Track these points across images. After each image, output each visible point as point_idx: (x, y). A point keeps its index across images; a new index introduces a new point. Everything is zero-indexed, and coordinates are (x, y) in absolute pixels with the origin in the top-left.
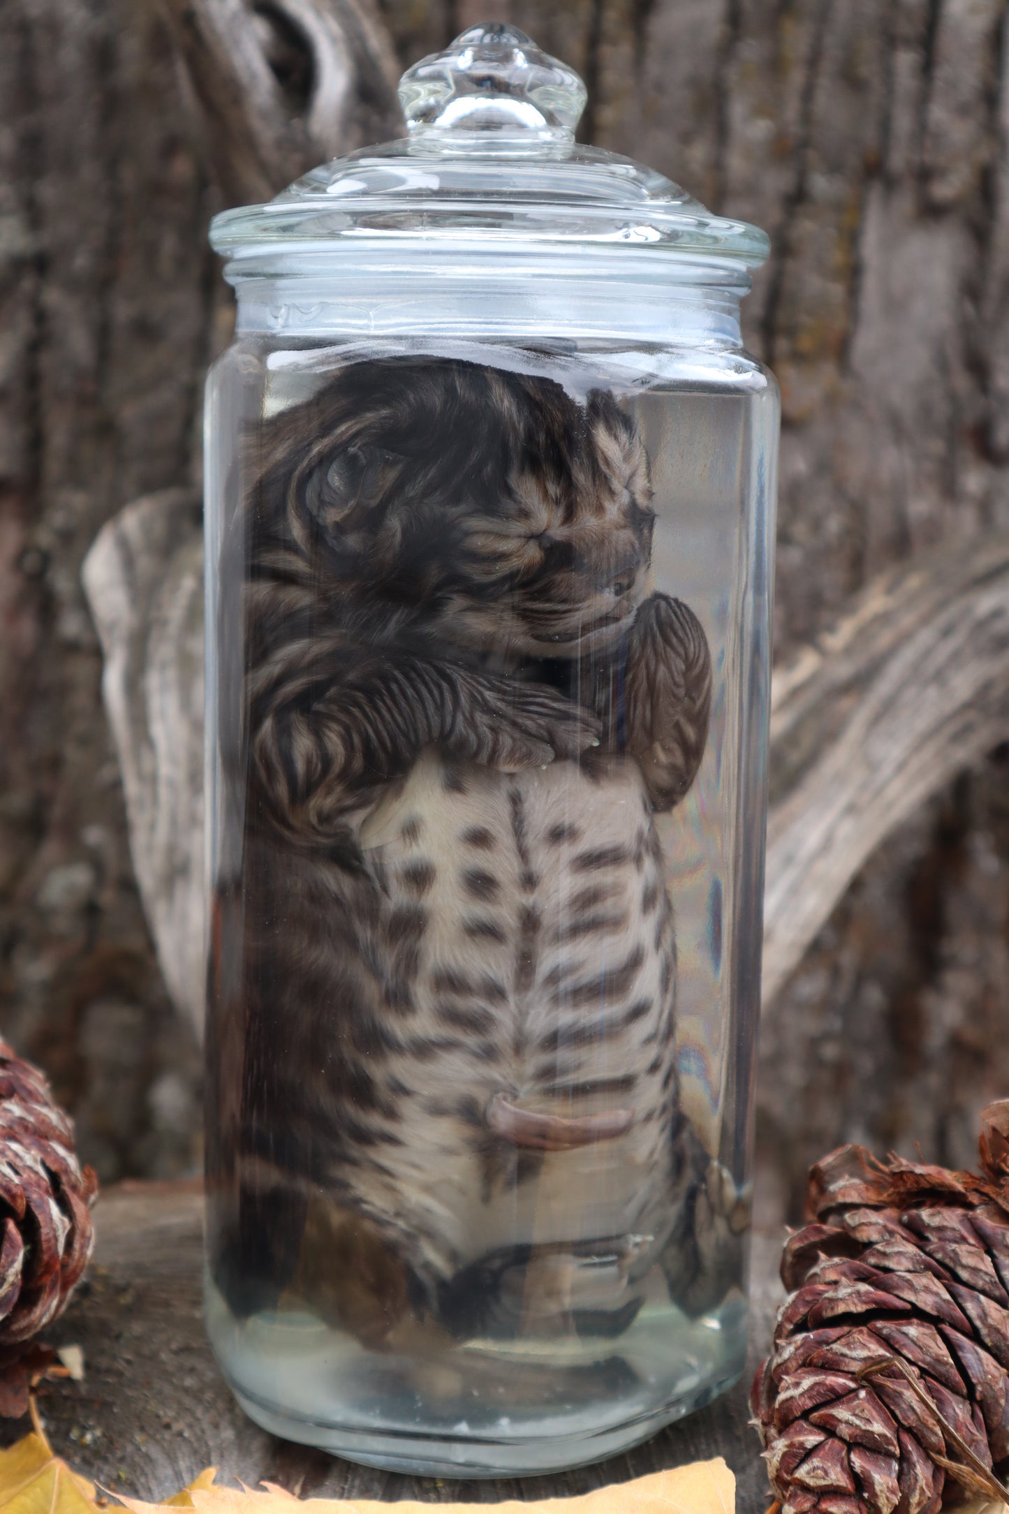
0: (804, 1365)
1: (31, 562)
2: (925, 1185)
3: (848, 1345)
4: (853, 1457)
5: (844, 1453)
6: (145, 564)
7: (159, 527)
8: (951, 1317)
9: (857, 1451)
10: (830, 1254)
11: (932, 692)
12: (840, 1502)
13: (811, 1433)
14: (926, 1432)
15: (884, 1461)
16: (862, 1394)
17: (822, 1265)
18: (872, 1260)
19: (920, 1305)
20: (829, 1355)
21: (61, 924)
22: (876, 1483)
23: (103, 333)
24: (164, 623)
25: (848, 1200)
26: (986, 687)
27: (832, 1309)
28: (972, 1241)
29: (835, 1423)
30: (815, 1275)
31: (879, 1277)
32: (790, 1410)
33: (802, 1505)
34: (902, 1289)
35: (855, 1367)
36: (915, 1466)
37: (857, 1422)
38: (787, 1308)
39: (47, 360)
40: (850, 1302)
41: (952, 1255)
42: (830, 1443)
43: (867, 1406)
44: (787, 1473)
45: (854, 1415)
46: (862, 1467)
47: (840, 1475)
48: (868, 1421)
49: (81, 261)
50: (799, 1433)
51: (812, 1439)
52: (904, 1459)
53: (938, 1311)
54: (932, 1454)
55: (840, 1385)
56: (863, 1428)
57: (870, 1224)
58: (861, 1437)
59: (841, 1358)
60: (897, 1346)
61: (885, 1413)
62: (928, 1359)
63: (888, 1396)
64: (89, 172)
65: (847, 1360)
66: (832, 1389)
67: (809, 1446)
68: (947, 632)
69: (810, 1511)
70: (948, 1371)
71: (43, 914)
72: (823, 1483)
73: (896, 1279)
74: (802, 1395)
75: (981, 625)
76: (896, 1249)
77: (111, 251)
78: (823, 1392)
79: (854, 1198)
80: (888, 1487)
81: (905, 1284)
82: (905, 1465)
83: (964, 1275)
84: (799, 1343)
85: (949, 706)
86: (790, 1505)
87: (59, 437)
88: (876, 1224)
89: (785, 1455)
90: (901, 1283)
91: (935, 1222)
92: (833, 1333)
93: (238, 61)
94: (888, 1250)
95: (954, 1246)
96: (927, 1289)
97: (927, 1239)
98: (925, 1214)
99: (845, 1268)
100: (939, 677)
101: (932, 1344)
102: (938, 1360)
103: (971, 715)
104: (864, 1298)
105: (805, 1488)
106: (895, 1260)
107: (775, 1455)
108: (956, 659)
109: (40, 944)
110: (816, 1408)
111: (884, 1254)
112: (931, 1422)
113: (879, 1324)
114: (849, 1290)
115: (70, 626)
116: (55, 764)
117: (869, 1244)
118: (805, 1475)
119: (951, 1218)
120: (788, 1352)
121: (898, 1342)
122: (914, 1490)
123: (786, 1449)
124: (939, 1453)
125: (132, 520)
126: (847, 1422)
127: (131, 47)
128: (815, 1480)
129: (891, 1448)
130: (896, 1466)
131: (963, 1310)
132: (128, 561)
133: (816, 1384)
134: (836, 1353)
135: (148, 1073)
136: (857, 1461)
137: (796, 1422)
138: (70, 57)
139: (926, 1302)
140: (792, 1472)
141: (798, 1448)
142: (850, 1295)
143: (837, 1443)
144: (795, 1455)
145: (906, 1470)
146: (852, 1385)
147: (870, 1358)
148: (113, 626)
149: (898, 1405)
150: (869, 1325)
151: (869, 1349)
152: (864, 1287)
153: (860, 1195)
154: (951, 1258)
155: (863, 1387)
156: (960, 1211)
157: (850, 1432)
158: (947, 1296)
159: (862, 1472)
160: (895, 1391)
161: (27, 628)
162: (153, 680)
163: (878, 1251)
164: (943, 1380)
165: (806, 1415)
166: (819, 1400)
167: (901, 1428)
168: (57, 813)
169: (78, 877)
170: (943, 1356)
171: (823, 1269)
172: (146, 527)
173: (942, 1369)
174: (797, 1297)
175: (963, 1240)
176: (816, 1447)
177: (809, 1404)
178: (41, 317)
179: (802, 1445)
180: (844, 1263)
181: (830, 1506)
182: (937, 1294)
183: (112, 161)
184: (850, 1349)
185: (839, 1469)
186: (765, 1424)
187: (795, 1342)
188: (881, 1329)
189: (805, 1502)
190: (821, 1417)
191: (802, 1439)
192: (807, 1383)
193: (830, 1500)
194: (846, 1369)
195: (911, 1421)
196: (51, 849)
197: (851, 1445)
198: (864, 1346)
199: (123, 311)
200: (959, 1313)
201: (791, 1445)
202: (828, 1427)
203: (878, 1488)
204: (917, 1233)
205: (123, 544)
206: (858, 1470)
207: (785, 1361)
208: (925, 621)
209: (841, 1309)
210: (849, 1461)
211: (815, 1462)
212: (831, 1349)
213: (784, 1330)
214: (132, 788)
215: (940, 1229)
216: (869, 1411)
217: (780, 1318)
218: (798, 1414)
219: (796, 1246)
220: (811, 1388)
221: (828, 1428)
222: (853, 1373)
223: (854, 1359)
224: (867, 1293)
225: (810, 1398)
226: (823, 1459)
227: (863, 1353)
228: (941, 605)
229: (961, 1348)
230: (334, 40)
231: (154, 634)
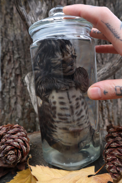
0: (109, 153)
1: (22, 80)
6: (29, 78)
7: (30, 75)
9: (118, 167)
21: (27, 107)
23: (25, 62)
24: (32, 82)
32: (108, 161)
39: (21, 65)
47: (116, 171)
49: (23, 57)
64: (23, 50)
65: (115, 154)
66: (113, 158)
67: (111, 166)
71: (26, 107)
77: (25, 56)
79: (112, 131)
84: (108, 151)
87: (22, 70)
109: (26, 109)
114: (114, 144)
115: (25, 85)
116: (25, 95)
125: (28, 74)
127: (25, 41)
132: (28, 78)
134: (113, 153)
135: (35, 118)
138: (20, 42)
146: (116, 158)
148: (28, 83)
161: (22, 85)
162: (31, 87)
168: (26, 99)
169: (28, 103)
172: (29, 75)
177: (111, 160)
178: (20, 62)
181: (115, 175)
183: (24, 49)
192: (110, 158)
194: (115, 156)
196: (26, 102)
198: (117, 153)
199: (26, 60)
202: (114, 164)
205: (28, 76)
207: (107, 153)
209: (113, 146)
214: (31, 96)
231: (31, 83)
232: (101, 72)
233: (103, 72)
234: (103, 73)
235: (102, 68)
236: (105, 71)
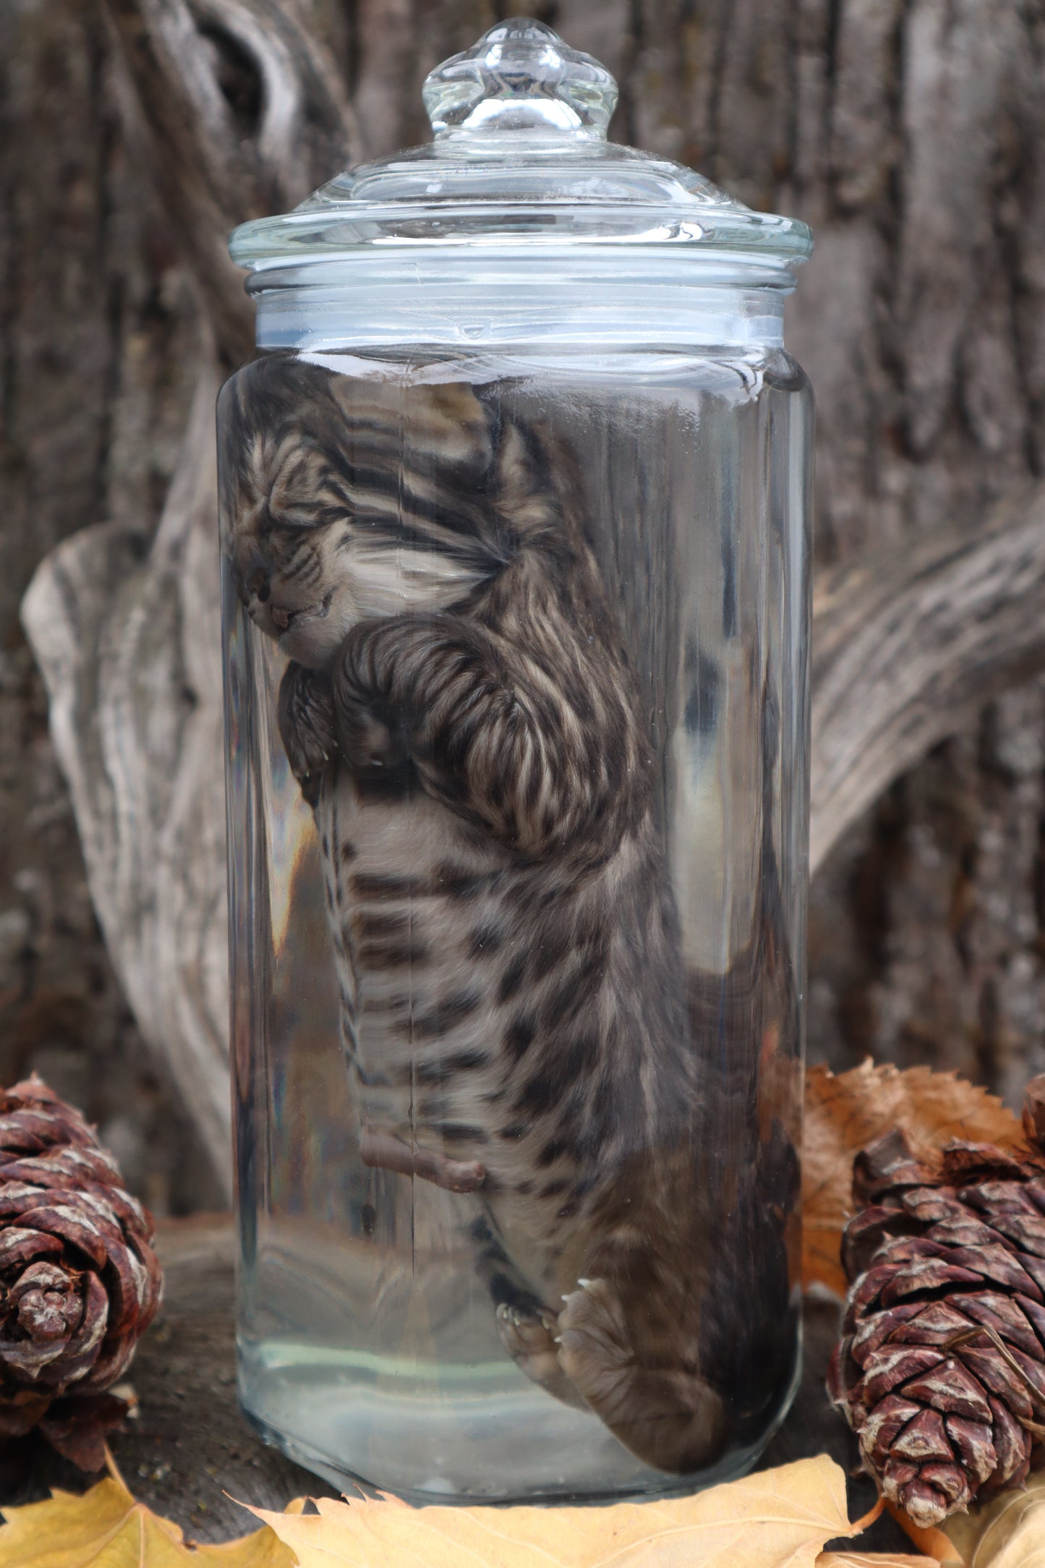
0: (885, 1342)
2: (978, 1161)
3: (931, 1319)
4: (950, 1426)
5: (940, 1423)
6: (88, 599)
7: (99, 561)
8: (1023, 1286)
9: (953, 1420)
10: (896, 1234)
11: (882, 688)
12: (942, 1471)
13: (905, 1406)
14: (1015, 1397)
15: (978, 1428)
16: (951, 1365)
17: (889, 1245)
18: (938, 1237)
19: (993, 1276)
20: (913, 1330)
22: (975, 1449)
23: (8, 368)
24: (113, 657)
25: (905, 1181)
26: (934, 679)
27: (907, 1286)
28: (1032, 1211)
29: (929, 1394)
30: (882, 1255)
31: (950, 1252)
32: (880, 1386)
33: (904, 1475)
34: (973, 1262)
35: (940, 1339)
36: (1007, 1430)
37: (951, 1391)
38: (858, 1290)
40: (925, 1278)
41: (1016, 1226)
42: (926, 1414)
43: (959, 1375)
44: (884, 1447)
45: (948, 1385)
46: (960, 1434)
47: (940, 1444)
48: (962, 1390)
50: (894, 1406)
51: (908, 1412)
52: (996, 1425)
53: (1010, 1281)
54: (1021, 1419)
55: (928, 1358)
56: (958, 1396)
57: (930, 1203)
58: (956, 1406)
59: (925, 1332)
60: (976, 1317)
61: (975, 1382)
62: (1008, 1327)
63: (976, 1365)
65: (931, 1334)
66: (921, 1362)
67: (905, 1418)
68: (893, 628)
69: (912, 1481)
70: (1027, 1338)
72: (924, 1452)
73: (965, 1252)
74: (892, 1370)
75: (927, 619)
76: (961, 1224)
77: (12, 286)
78: (911, 1365)
79: (909, 1179)
80: (986, 1452)
81: (976, 1257)
82: (997, 1431)
83: (1029, 1244)
84: (879, 1321)
85: (898, 701)
86: (891, 1477)
88: (936, 1202)
89: (881, 1429)
90: (971, 1256)
91: (996, 1195)
92: (911, 1309)
93: (191, 84)
94: (954, 1226)
95: (1017, 1217)
96: (998, 1261)
97: (988, 1213)
98: (984, 1189)
99: (912, 1246)
100: (888, 673)
101: (1010, 1312)
102: (1018, 1328)
103: (921, 709)
104: (938, 1273)
105: (905, 1459)
106: (961, 1234)
107: (871, 1430)
108: (903, 653)
110: (906, 1381)
111: (949, 1231)
112: (1019, 1387)
113: (956, 1297)
114: (923, 1267)
117: (932, 1223)
118: (906, 1447)
119: (1009, 1191)
120: (868, 1331)
121: (977, 1313)
122: (1008, 1454)
123: (882, 1424)
124: (1027, 1417)
125: (70, 555)
126: (941, 1393)
127: (23, 77)
128: (916, 1450)
129: (985, 1415)
130: (989, 1432)
131: (1033, 1278)
132: (69, 597)
133: (905, 1358)
134: (920, 1328)
136: (955, 1430)
137: (887, 1398)
139: (998, 1273)
140: (890, 1445)
141: (895, 1422)
142: (924, 1271)
143: (933, 1414)
144: (891, 1429)
145: (999, 1435)
146: (940, 1357)
147: (953, 1330)
148: (57, 663)
149: (986, 1373)
150: (946, 1299)
151: (952, 1321)
152: (937, 1263)
153: (915, 1175)
154: (1015, 1230)
155: (950, 1358)
156: (1016, 1184)
157: (945, 1402)
158: (1018, 1266)
159: (960, 1440)
160: (983, 1360)
162: (109, 716)
163: (943, 1228)
164: (1023, 1346)
165: (897, 1389)
166: (909, 1374)
167: (991, 1394)
169: (13, 923)
170: (1022, 1323)
171: (890, 1249)
172: (85, 561)
173: (1021, 1336)
174: (868, 1278)
175: (1024, 1211)
176: (913, 1420)
177: (899, 1378)
179: (898, 1418)
180: (911, 1242)
181: (934, 1475)
182: (1008, 1264)
184: (933, 1322)
185: (938, 1438)
186: (851, 1403)
187: (875, 1321)
188: (958, 1302)
189: (907, 1473)
190: (914, 1390)
191: (898, 1412)
192: (896, 1358)
193: (932, 1469)
194: (931, 1342)
195: (1000, 1387)
197: (946, 1415)
199: (28, 345)
200: (1029, 1281)
201: (888, 1419)
202: (922, 1398)
203: (976, 1454)
204: (978, 1207)
205: (62, 579)
206: (956, 1438)
207: (866, 1340)
208: (870, 617)
209: (917, 1285)
210: (946, 1430)
211: (916, 1433)
212: (914, 1324)
213: (857, 1311)
215: (1001, 1202)
216: (961, 1380)
217: (851, 1300)
218: (889, 1389)
219: (857, 1229)
220: (901, 1363)
221: (922, 1400)
222: (938, 1346)
223: (938, 1332)
224: (941, 1268)
225: (900, 1372)
226: (922, 1429)
227: (946, 1326)
228: (885, 602)
229: (1036, 1315)
230: (281, 60)
231: (105, 669)
232: (973, 583)
233: (989, 588)
234: (998, 605)
235: (992, 537)
236: (1024, 582)
